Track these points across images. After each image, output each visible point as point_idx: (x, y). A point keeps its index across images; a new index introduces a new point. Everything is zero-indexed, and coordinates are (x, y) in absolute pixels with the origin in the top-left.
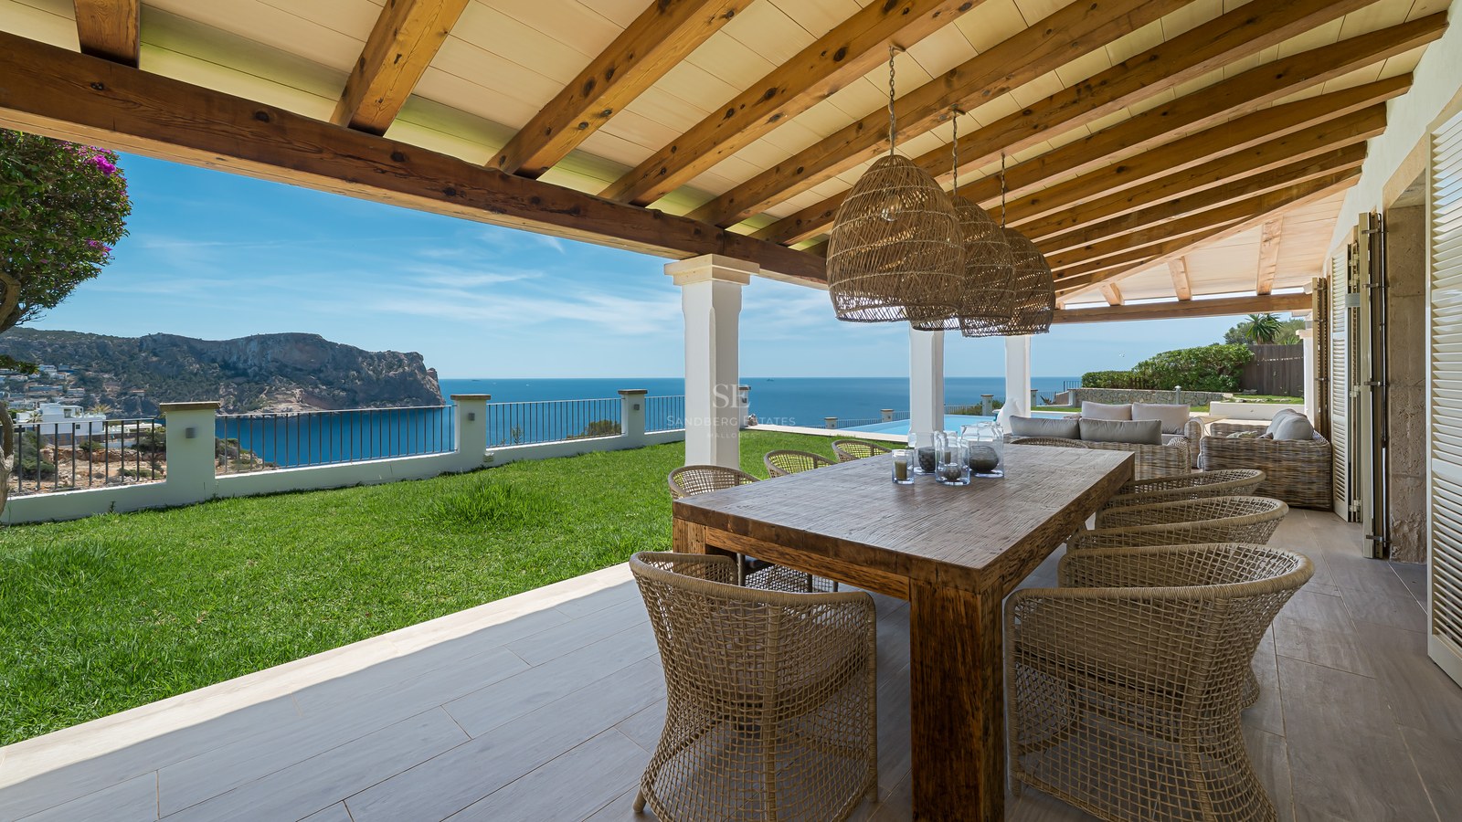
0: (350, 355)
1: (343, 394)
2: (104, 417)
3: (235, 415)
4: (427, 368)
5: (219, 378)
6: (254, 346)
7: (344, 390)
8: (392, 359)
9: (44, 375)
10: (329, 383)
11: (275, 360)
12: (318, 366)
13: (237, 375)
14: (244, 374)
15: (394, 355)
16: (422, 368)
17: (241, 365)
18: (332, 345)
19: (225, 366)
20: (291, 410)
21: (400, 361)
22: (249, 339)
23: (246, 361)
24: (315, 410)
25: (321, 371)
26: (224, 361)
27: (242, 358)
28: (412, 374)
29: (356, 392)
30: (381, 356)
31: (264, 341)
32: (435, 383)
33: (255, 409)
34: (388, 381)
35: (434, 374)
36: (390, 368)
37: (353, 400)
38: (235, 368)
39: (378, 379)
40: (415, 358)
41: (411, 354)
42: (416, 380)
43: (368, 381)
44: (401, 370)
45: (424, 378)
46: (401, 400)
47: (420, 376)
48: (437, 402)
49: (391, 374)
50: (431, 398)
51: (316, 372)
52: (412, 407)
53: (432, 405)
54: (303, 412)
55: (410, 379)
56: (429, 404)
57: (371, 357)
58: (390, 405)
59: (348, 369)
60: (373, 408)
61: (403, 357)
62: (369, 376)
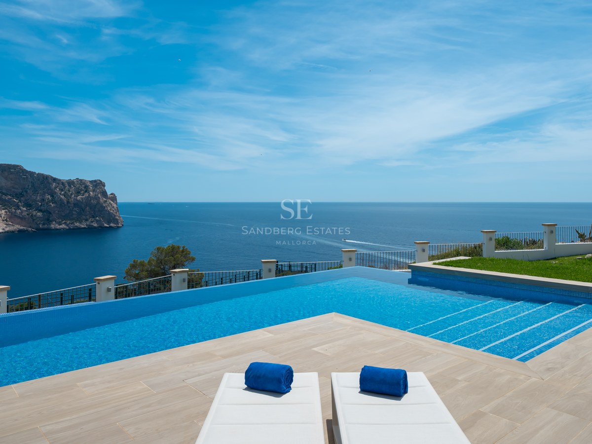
0: (44, 182)
1: (39, 214)
4: (109, 193)
7: (40, 211)
8: (80, 186)
10: (28, 206)
12: (19, 191)
15: (81, 182)
16: (104, 193)
18: (32, 174)
21: (86, 187)
24: (17, 227)
25: (22, 195)
28: (96, 198)
29: (50, 213)
30: (70, 183)
32: (115, 206)
34: (77, 204)
35: (114, 198)
36: (78, 193)
37: (48, 220)
39: (68, 202)
40: (98, 184)
41: (95, 181)
42: (98, 203)
43: (61, 204)
44: (87, 194)
45: (106, 201)
46: (87, 220)
47: (102, 200)
48: (116, 221)
49: (79, 198)
50: (111, 218)
51: (19, 196)
52: (96, 225)
53: (112, 225)
54: (7, 229)
55: (94, 202)
56: (109, 223)
57: (63, 184)
58: (77, 224)
59: (44, 193)
60: (63, 226)
61: (89, 184)
62: (61, 199)
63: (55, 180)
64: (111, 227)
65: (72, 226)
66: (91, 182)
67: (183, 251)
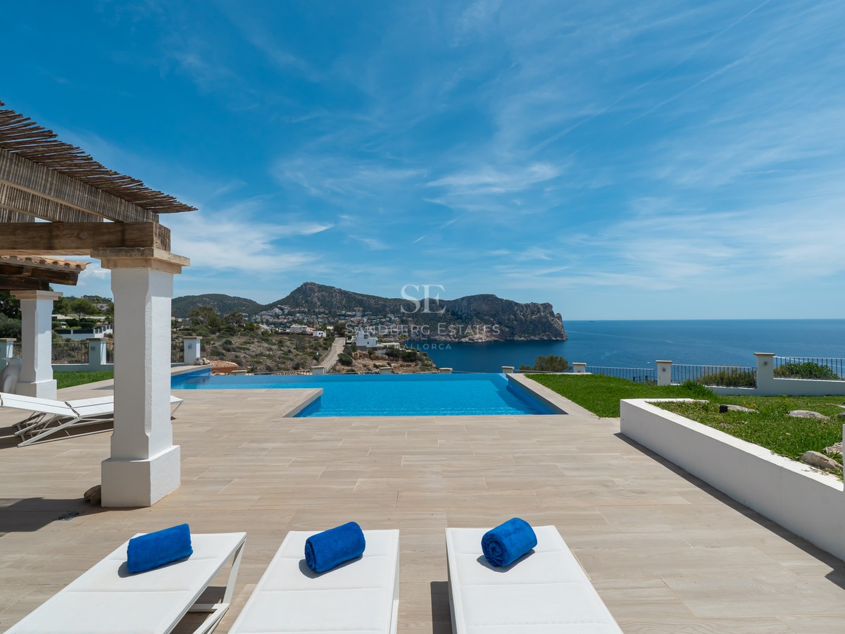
0: (510, 305)
1: (507, 329)
2: (377, 339)
3: (457, 340)
4: (555, 314)
5: (451, 320)
6: (465, 303)
7: (507, 327)
8: (534, 308)
9: (390, 319)
10: (499, 323)
11: (475, 310)
12: (494, 313)
13: (458, 319)
14: (461, 318)
15: (535, 305)
16: (552, 313)
17: (459, 313)
18: (502, 300)
19: (453, 314)
20: (481, 339)
21: (538, 309)
22: (463, 299)
23: (462, 311)
24: (493, 338)
25: (496, 316)
26: (453, 311)
27: (460, 309)
28: (546, 317)
29: (513, 328)
30: (527, 306)
31: (469, 299)
32: (560, 323)
33: (465, 337)
34: (532, 322)
35: (559, 317)
36: (533, 313)
37: (512, 333)
38: (457, 315)
39: (526, 320)
40: (547, 306)
41: (545, 304)
42: (548, 320)
43: (521, 322)
44: (539, 315)
45: (553, 320)
46: (539, 334)
47: (551, 318)
48: (562, 336)
49: (533, 317)
50: (558, 333)
51: (494, 316)
52: (546, 338)
53: (558, 338)
54: (487, 340)
55: (544, 320)
56: (556, 337)
57: (522, 307)
58: (532, 337)
59: (510, 314)
60: (523, 339)
61: (540, 306)
62: (521, 319)
63: (516, 304)
64: (557, 340)
65: (529, 339)
66: (542, 305)
67: (560, 361)
